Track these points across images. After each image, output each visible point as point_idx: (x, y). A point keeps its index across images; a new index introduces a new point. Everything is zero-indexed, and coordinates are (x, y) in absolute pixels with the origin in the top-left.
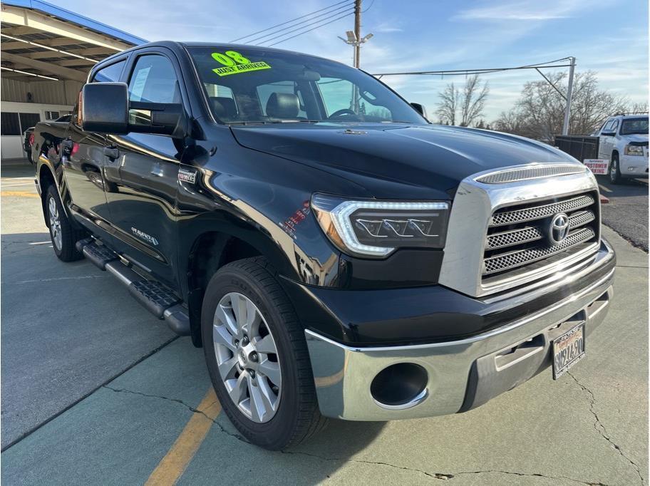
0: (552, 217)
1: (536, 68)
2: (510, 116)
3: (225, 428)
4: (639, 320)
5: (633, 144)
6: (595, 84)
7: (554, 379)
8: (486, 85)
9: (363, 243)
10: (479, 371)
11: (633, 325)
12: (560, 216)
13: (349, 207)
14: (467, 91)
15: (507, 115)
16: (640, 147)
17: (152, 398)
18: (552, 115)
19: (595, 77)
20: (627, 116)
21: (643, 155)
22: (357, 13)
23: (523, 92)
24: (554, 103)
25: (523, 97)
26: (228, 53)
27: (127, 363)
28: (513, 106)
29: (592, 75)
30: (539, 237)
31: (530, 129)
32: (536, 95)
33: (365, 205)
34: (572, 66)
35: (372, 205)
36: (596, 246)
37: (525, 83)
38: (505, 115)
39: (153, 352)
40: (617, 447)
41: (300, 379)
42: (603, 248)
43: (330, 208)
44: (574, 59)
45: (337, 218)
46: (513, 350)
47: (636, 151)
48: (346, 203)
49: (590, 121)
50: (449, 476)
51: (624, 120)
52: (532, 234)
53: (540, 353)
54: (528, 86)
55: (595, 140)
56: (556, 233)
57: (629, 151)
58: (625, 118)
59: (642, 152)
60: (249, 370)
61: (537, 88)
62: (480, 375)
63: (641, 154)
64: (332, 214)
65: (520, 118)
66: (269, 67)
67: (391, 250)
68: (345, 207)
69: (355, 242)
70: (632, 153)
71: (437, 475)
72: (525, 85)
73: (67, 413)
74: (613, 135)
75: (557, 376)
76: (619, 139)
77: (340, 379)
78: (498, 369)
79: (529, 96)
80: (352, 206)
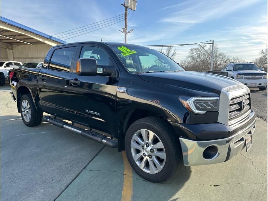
0: (242, 101)
1: (199, 44)
2: (185, 62)
3: (138, 178)
4: (258, 137)
5: (239, 74)
6: (218, 49)
7: (247, 152)
8: (175, 49)
9: (198, 110)
10: (231, 147)
11: (257, 139)
12: (244, 101)
13: (192, 99)
14: (167, 52)
15: (183, 62)
16: (241, 76)
17: (105, 172)
18: (202, 62)
19: (217, 46)
20: (235, 63)
21: (243, 79)
22: (125, 20)
23: (190, 52)
24: (202, 57)
25: (190, 55)
26: (122, 47)
27: (88, 161)
28: (186, 58)
29: (216, 45)
30: (239, 108)
31: (194, 68)
32: (195, 53)
33: (197, 98)
34: (213, 43)
35: (199, 98)
36: (250, 110)
37: (190, 49)
38: (182, 62)
39: (94, 157)
40: (264, 174)
41: (175, 155)
42: (252, 111)
43: (186, 100)
44: (213, 41)
45: (189, 103)
46: (236, 142)
47: (240, 77)
48: (191, 98)
49: (217, 64)
50: (218, 186)
51: (234, 65)
52: (237, 107)
53: (243, 143)
54: (192, 50)
55: (226, 73)
56: (243, 106)
57: (237, 77)
58: (234, 64)
59: (242, 77)
60: (149, 156)
61: (195, 51)
62: (231, 149)
63: (242, 78)
64: (188, 102)
65: (189, 63)
66: (136, 52)
67: (205, 112)
68: (191, 99)
69: (195, 110)
70: (238, 78)
71: (214, 186)
72: (190, 50)
73: (77, 179)
74: (231, 71)
75: (248, 150)
76: (233, 72)
77: (187, 154)
78: (235, 147)
79: (192, 54)
80: (194, 99)
